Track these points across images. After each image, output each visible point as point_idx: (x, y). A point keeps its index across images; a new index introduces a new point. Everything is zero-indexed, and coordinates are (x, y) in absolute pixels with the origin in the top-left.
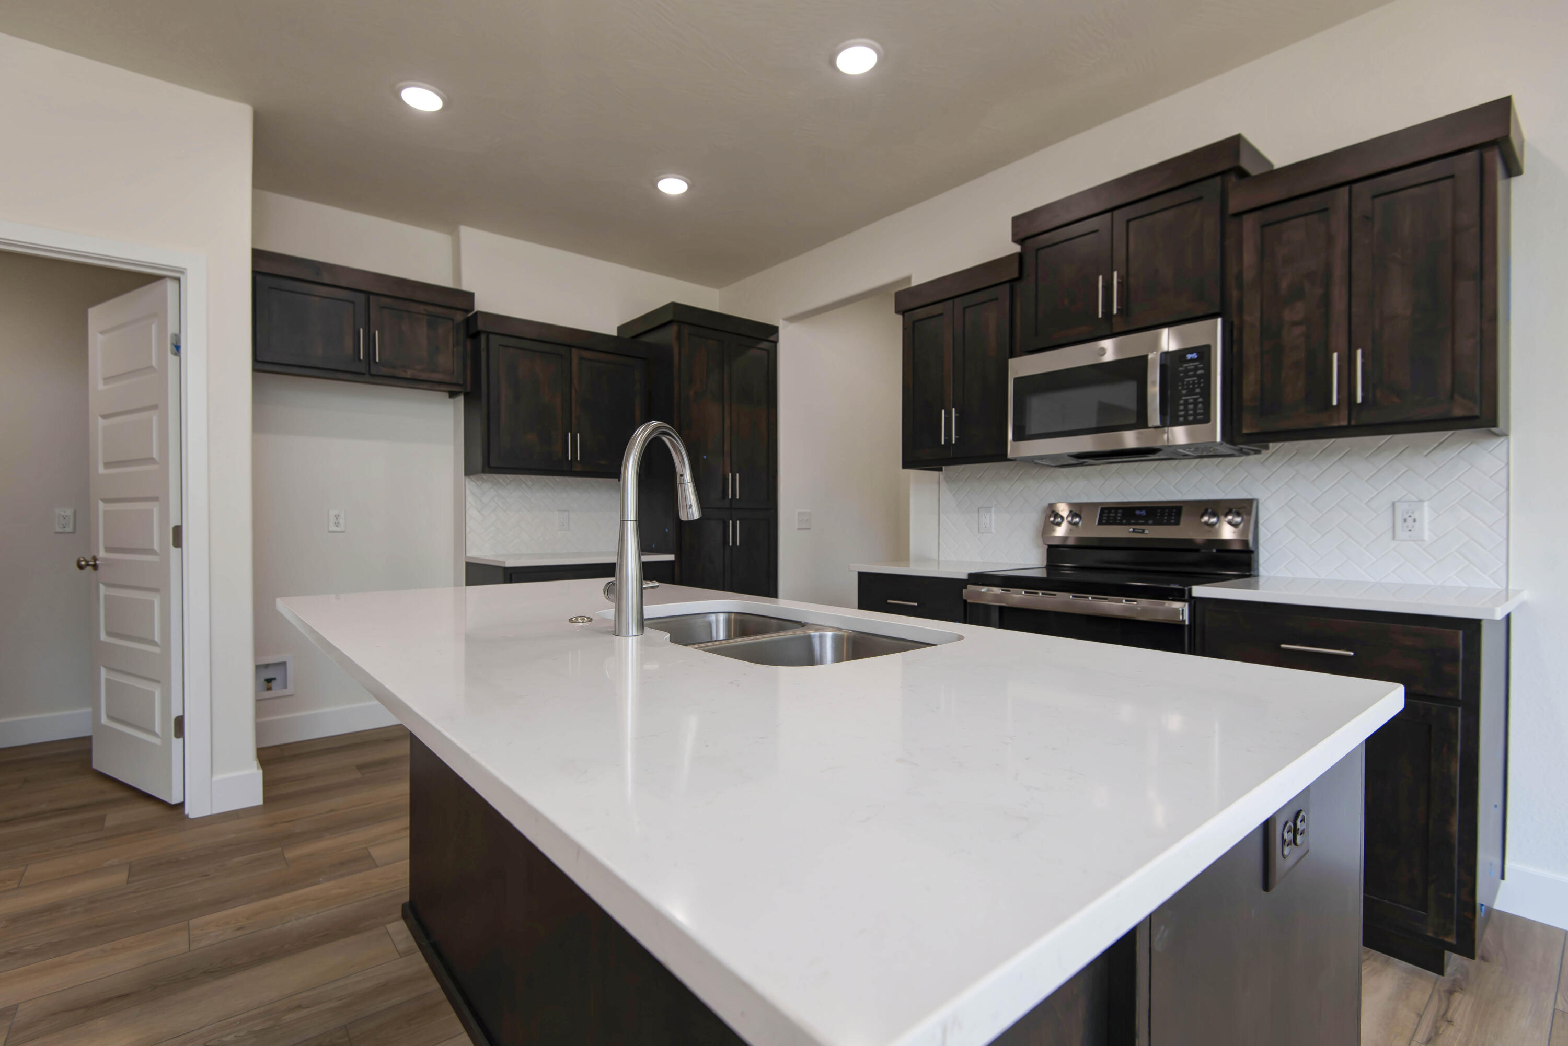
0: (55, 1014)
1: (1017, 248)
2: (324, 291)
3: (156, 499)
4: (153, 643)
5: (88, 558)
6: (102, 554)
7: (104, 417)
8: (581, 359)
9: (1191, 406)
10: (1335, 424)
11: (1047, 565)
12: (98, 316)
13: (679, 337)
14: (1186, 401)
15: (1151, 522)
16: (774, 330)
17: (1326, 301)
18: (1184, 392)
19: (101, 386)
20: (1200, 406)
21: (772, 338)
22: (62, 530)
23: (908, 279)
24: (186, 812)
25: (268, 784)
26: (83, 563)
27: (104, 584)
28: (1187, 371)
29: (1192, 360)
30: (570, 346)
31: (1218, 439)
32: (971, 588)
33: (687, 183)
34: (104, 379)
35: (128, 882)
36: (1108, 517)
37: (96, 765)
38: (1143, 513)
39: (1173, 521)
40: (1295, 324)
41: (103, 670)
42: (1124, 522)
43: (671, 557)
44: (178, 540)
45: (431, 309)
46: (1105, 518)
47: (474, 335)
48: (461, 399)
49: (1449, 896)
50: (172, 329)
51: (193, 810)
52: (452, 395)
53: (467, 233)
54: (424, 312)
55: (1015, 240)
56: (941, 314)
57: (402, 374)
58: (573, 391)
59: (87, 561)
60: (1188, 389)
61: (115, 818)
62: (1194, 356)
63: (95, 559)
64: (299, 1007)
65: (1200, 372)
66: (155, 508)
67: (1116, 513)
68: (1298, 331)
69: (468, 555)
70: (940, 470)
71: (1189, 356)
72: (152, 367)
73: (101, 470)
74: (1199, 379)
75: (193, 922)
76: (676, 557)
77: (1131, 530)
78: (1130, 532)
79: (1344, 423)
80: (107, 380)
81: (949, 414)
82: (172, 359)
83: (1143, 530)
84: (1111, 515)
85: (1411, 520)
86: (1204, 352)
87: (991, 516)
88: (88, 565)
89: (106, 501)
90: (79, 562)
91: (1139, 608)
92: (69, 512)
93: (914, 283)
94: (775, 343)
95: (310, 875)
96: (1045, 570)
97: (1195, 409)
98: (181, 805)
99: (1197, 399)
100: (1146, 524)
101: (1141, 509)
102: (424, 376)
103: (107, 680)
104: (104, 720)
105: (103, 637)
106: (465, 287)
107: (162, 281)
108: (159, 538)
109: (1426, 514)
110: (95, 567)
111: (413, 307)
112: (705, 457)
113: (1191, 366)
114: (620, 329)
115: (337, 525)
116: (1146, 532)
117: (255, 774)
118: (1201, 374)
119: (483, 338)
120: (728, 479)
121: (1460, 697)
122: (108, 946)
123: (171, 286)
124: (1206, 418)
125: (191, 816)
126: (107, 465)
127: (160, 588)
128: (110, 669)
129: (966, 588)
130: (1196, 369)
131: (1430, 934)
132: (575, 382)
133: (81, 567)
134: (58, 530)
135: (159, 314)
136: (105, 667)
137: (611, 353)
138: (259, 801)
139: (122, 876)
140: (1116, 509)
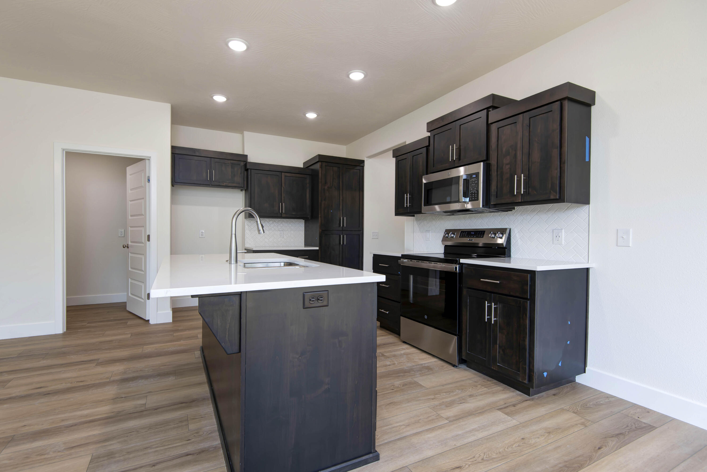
0: (107, 361)
1: (429, 134)
2: (196, 158)
3: (143, 227)
4: (142, 270)
5: (126, 245)
6: (130, 243)
7: (130, 201)
8: (285, 176)
9: (473, 194)
10: (517, 201)
11: (444, 253)
12: (130, 170)
13: (321, 167)
14: (472, 192)
15: (475, 237)
16: (363, 162)
17: (515, 155)
18: (471, 189)
19: (130, 192)
20: (476, 194)
21: (362, 165)
22: (121, 236)
23: (405, 142)
24: (150, 323)
25: (173, 317)
26: (124, 246)
27: (130, 253)
28: (472, 181)
29: (474, 178)
30: (282, 172)
31: (481, 206)
32: (402, 259)
33: (316, 114)
34: (131, 189)
35: (130, 337)
36: (463, 235)
37: (127, 309)
38: (473, 233)
39: (482, 236)
40: (507, 164)
41: (130, 279)
42: (467, 236)
43: (317, 248)
44: (149, 240)
45: (232, 161)
46: (462, 235)
47: (247, 170)
48: (244, 191)
49: (525, 366)
50: (147, 175)
51: (151, 322)
52: (242, 190)
53: (246, 133)
54: (230, 163)
55: (428, 131)
56: (406, 158)
57: (222, 184)
58: (282, 188)
59: (126, 246)
60: (473, 188)
61: (130, 323)
62: (475, 176)
63: (128, 245)
64: (165, 366)
65: (476, 182)
66: (143, 229)
67: (465, 233)
68: (508, 167)
69: (246, 246)
70: (414, 216)
71: (473, 176)
72: (142, 186)
73: (130, 218)
74: (476, 185)
75: (145, 347)
76: (319, 248)
77: (469, 239)
78: (468, 240)
79: (520, 201)
80: (131, 190)
81: (407, 195)
82: (147, 183)
83: (472, 240)
84: (464, 234)
85: (558, 236)
86: (477, 174)
87: (429, 234)
88: (126, 247)
89: (131, 227)
90: (123, 246)
91: (443, 267)
92: (123, 230)
93: (407, 144)
94: (363, 167)
95: (179, 339)
96: (443, 255)
97: (474, 196)
98: (149, 321)
99: (475, 191)
100: (473, 237)
101: (473, 232)
102: (230, 185)
103: (131, 282)
104: (130, 295)
105: (130, 269)
106: (245, 154)
107: (145, 160)
108: (144, 239)
109: (563, 234)
110: (128, 247)
111: (226, 161)
112: (331, 211)
113: (473, 180)
114: (304, 163)
115: (202, 235)
116: (473, 240)
117: (170, 312)
118: (476, 183)
119: (249, 171)
120: (341, 219)
121: (528, 298)
122: (122, 350)
123: (147, 161)
124: (477, 199)
125: (151, 324)
126: (131, 216)
127: (144, 254)
128: (131, 279)
129: (400, 260)
130: (475, 181)
131: (520, 380)
132: (283, 185)
133: (124, 247)
134: (120, 236)
135: (144, 170)
136: (130, 278)
137: (298, 174)
138: (171, 321)
139: (129, 336)
140: (465, 232)
